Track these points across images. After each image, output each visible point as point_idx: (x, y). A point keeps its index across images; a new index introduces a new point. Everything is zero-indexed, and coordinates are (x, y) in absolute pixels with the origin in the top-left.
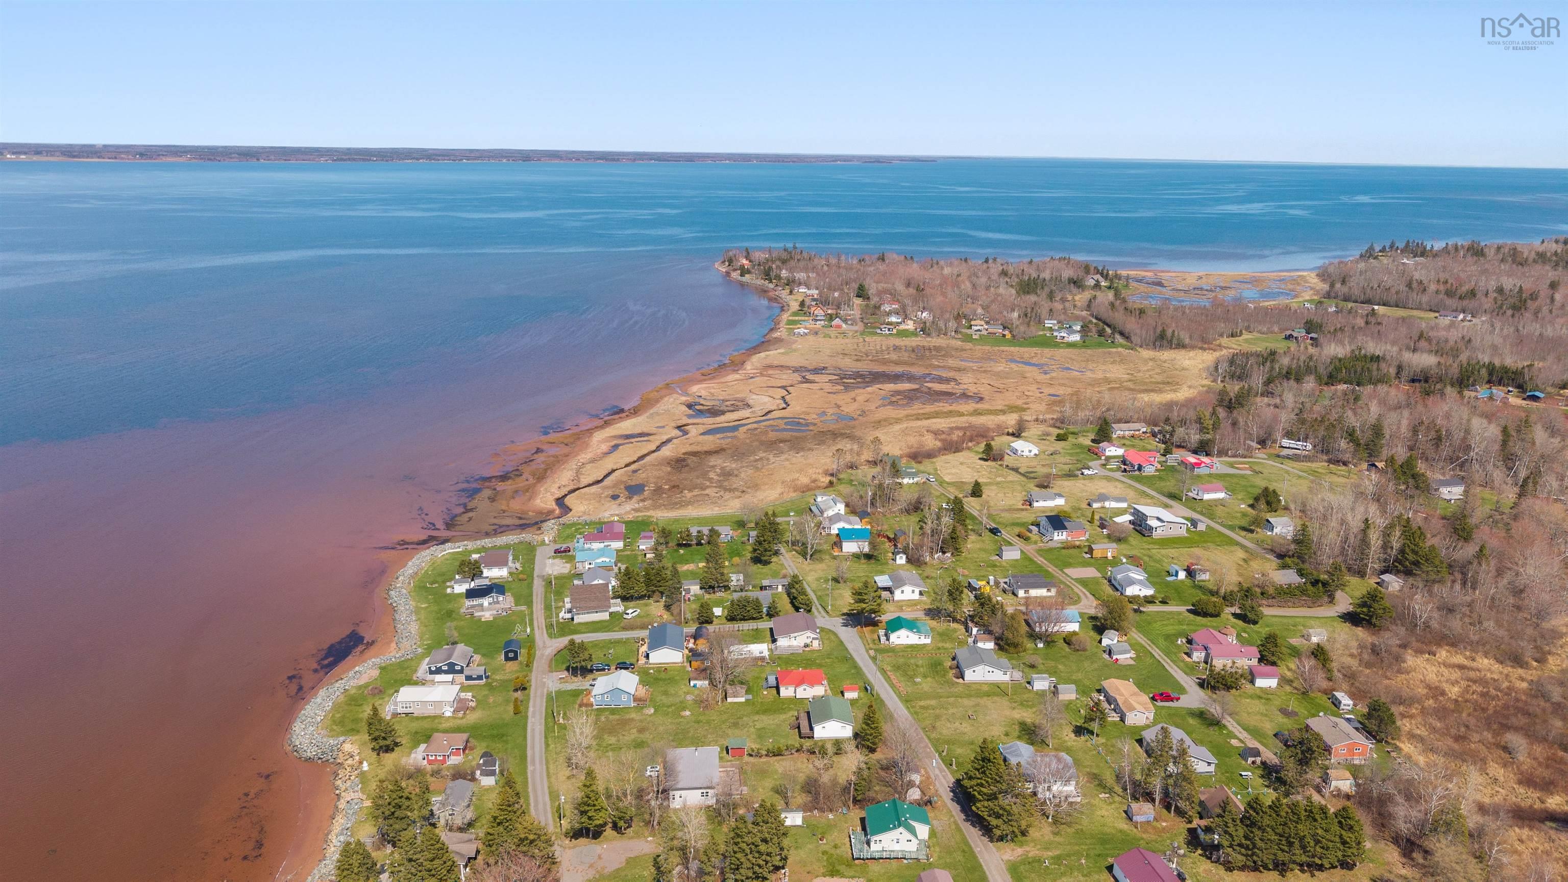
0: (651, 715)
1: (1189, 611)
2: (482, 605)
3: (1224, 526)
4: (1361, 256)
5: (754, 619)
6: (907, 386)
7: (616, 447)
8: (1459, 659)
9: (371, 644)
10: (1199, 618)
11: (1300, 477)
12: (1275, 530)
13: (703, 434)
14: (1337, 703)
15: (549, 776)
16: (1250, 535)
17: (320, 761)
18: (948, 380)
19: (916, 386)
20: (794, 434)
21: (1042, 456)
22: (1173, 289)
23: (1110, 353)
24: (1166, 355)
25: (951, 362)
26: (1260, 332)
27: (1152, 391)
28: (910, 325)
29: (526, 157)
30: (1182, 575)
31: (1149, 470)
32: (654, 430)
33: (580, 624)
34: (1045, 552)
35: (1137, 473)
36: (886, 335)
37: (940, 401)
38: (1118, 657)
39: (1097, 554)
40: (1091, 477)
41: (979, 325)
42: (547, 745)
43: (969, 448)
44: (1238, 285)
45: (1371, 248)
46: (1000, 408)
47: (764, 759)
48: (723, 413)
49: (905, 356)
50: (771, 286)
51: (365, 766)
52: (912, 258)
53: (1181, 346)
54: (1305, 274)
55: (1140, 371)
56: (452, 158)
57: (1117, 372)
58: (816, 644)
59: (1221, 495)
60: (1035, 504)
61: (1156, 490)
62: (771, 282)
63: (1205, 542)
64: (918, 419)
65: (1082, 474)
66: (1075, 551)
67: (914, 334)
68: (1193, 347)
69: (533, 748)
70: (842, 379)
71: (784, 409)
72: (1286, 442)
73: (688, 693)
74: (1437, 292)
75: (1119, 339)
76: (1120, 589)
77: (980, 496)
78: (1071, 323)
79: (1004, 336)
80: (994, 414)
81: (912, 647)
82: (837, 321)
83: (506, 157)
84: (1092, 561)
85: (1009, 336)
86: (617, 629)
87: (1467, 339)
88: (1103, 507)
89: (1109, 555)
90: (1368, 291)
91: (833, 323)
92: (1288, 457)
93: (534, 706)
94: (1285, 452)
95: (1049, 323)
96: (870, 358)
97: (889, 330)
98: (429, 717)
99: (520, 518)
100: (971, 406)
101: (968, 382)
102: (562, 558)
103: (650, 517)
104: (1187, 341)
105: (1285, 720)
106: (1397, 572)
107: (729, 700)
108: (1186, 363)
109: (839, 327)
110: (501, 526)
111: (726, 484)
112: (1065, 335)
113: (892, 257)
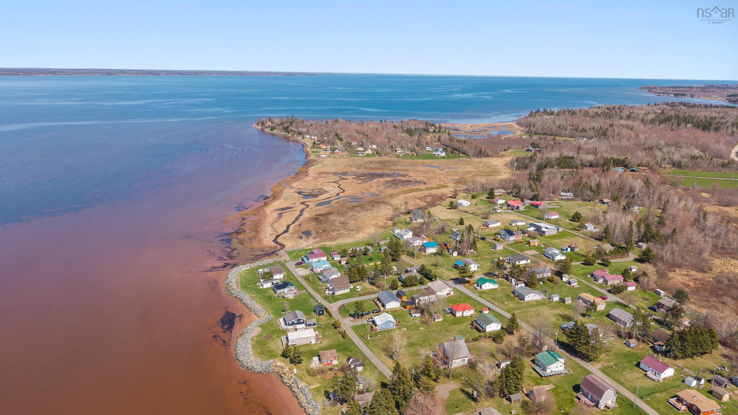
0: (406, 331)
1: (582, 264)
2: (284, 292)
3: (567, 229)
4: (529, 115)
5: (415, 285)
6: (389, 179)
7: (280, 215)
8: (684, 272)
9: (241, 316)
10: (587, 266)
11: (578, 207)
12: (588, 229)
13: (316, 206)
14: (658, 293)
15: (384, 364)
16: (579, 232)
17: (265, 373)
18: (404, 176)
19: (393, 179)
20: (358, 203)
21: (472, 205)
22: (464, 132)
23: (461, 160)
24: (485, 160)
25: (399, 167)
26: (514, 148)
27: (490, 175)
28: (369, 152)
29: (109, 73)
30: (569, 250)
31: (522, 208)
32: (292, 206)
33: (338, 295)
34: (511, 245)
35: (517, 210)
36: (361, 156)
37: (408, 184)
38: (574, 284)
39: (532, 244)
40: (500, 213)
41: (399, 151)
42: (371, 350)
43: (439, 204)
44: (488, 129)
45: (532, 112)
46: (436, 186)
47: (471, 343)
48: (317, 196)
49: (378, 166)
50: (290, 135)
51: (295, 371)
52: (349, 121)
53: (488, 156)
54: (511, 123)
55: (479, 167)
56: (67, 73)
57: (470, 168)
58: (452, 293)
59: (557, 217)
60: (490, 226)
61: (530, 216)
62: (289, 133)
63: (566, 236)
64: (405, 193)
65: (496, 212)
66: (521, 244)
67: (372, 155)
68: (493, 156)
69: (366, 352)
70: (358, 177)
71: (343, 192)
72: (562, 194)
73: (414, 320)
74: (571, 130)
75: (462, 155)
76: (551, 257)
77: (463, 224)
78: (437, 148)
79: (413, 155)
80: (436, 189)
81: (491, 290)
82: (337, 151)
83: (97, 73)
84: (530, 247)
85: (415, 155)
86: (356, 296)
87: (595, 148)
88: (516, 225)
89: (536, 244)
90: (544, 130)
91: (335, 152)
92: (565, 200)
93: (350, 334)
94: (563, 198)
95: (428, 148)
96: (362, 167)
97: (362, 154)
98: (304, 345)
99: (263, 251)
100: (423, 187)
101: (413, 176)
102: (301, 267)
103: (325, 245)
104: (490, 154)
105: (647, 302)
106: (643, 242)
107: (436, 320)
108: (495, 163)
109: (338, 153)
110: (257, 256)
111: (346, 227)
112: (440, 153)
113: (340, 120)
